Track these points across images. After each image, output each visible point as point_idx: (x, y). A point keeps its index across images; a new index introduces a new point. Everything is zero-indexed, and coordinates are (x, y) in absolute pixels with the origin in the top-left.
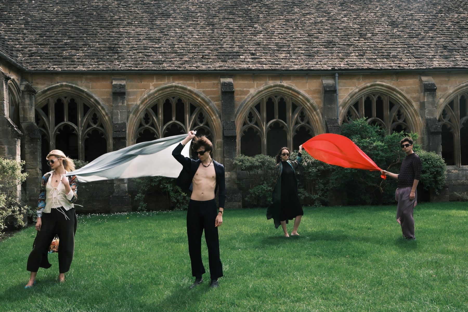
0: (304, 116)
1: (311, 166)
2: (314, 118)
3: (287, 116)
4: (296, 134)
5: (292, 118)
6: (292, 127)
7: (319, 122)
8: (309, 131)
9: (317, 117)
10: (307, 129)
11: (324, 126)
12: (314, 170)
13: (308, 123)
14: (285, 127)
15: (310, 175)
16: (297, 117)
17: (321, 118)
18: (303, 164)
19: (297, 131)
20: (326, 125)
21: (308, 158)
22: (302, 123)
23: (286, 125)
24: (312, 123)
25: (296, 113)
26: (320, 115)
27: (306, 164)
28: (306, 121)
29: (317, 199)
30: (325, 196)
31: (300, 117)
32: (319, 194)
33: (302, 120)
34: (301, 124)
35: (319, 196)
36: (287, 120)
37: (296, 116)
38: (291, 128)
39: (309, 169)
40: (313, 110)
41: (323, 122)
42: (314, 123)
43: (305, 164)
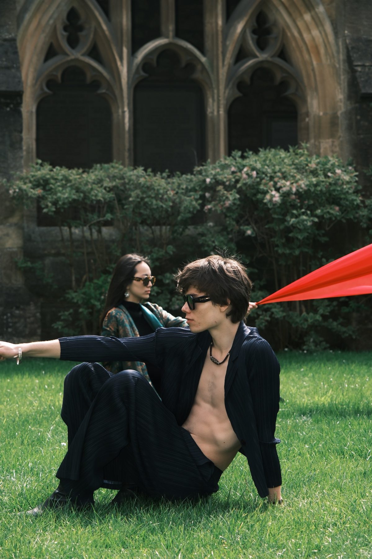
0: (268, 32)
1: (294, 207)
2: (306, 35)
3: (208, 28)
4: (238, 94)
5: (225, 37)
6: (226, 68)
7: (322, 51)
8: (284, 84)
9: (315, 33)
10: (279, 77)
11: (341, 66)
12: (307, 220)
13: (283, 54)
14: (199, 67)
15: (289, 241)
16: (244, 31)
17: (331, 38)
18: (268, 197)
19: (240, 85)
20: (349, 60)
21: (284, 178)
22: (262, 56)
23: (203, 59)
24: (296, 56)
25: (240, 17)
26: (328, 27)
27: (277, 197)
28: (273, 48)
29: (314, 327)
30: (341, 320)
31: (254, 32)
32: (321, 311)
33: (262, 45)
34: (256, 56)
35: (323, 316)
36: (208, 44)
37: (240, 27)
38: (223, 72)
39: (288, 218)
40: (302, 9)
41: (338, 52)
42: (307, 57)
43: (273, 196)
